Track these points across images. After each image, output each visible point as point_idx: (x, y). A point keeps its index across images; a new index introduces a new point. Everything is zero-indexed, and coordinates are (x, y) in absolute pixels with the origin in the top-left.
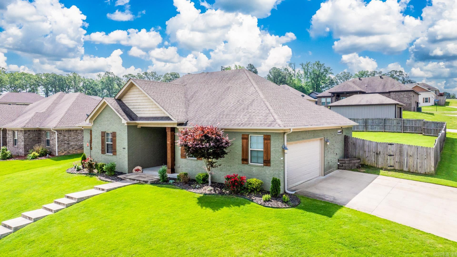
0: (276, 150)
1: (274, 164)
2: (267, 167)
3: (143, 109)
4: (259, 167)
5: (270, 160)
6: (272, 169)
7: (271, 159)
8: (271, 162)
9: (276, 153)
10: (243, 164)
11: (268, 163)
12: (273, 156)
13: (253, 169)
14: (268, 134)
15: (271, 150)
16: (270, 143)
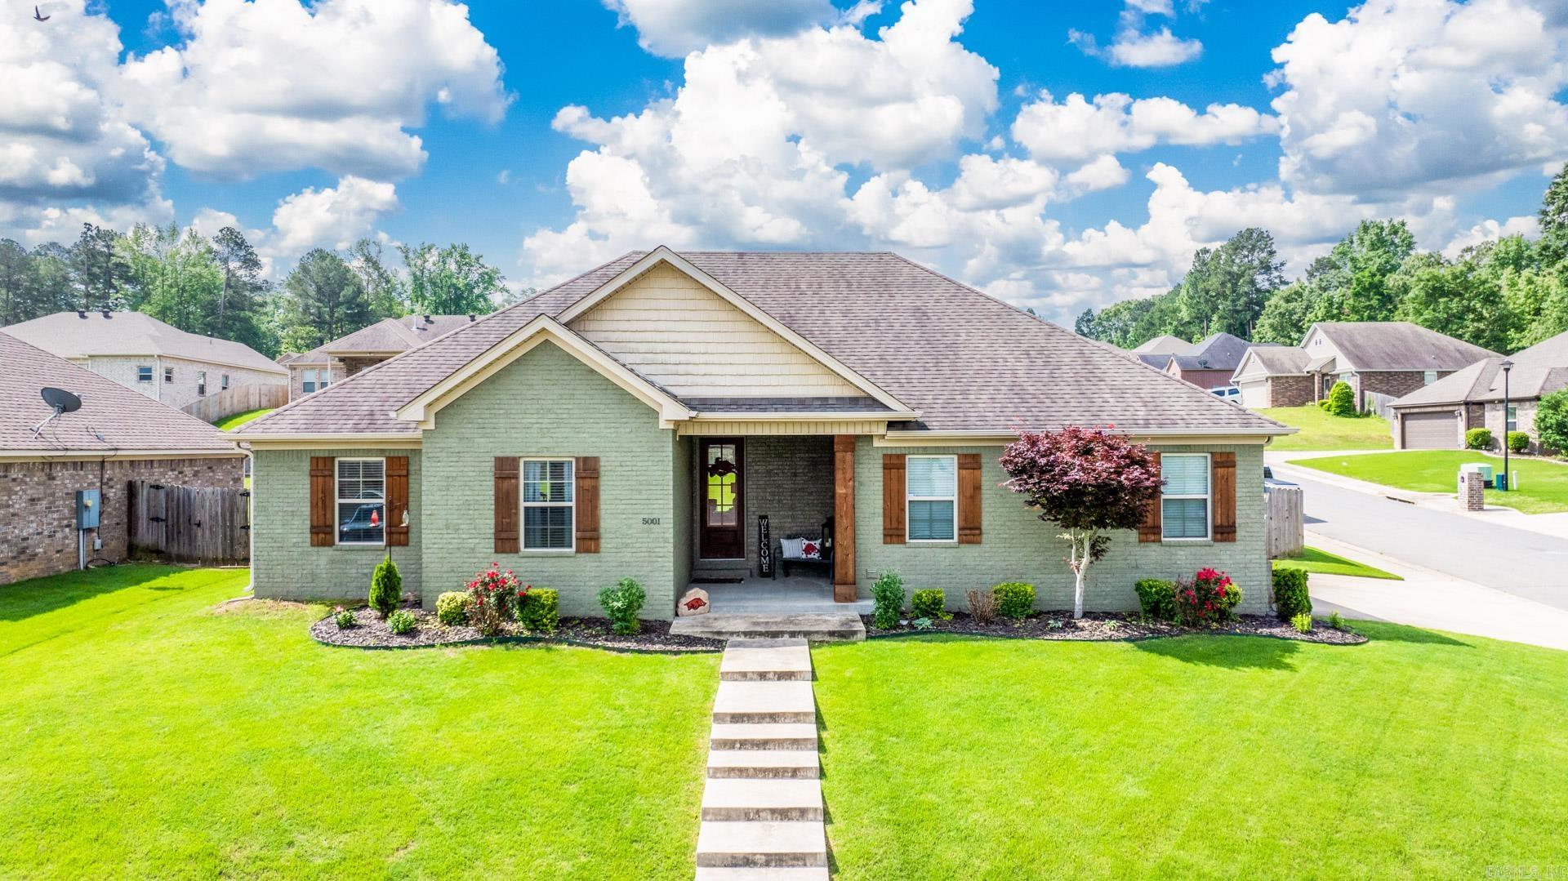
0: (1251, 494)
1: (1246, 534)
2: (1224, 544)
3: (703, 369)
4: (1199, 548)
5: (1234, 523)
6: (1242, 548)
7: (1238, 521)
8: (1238, 529)
9: (1250, 503)
10: (1142, 544)
11: (1228, 533)
12: (1244, 512)
13: (1176, 554)
14: (1228, 450)
15: (1238, 495)
16: (1234, 474)
